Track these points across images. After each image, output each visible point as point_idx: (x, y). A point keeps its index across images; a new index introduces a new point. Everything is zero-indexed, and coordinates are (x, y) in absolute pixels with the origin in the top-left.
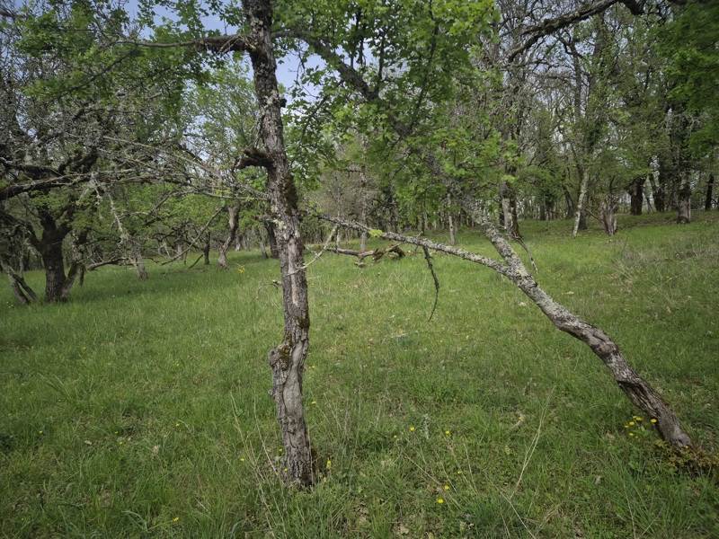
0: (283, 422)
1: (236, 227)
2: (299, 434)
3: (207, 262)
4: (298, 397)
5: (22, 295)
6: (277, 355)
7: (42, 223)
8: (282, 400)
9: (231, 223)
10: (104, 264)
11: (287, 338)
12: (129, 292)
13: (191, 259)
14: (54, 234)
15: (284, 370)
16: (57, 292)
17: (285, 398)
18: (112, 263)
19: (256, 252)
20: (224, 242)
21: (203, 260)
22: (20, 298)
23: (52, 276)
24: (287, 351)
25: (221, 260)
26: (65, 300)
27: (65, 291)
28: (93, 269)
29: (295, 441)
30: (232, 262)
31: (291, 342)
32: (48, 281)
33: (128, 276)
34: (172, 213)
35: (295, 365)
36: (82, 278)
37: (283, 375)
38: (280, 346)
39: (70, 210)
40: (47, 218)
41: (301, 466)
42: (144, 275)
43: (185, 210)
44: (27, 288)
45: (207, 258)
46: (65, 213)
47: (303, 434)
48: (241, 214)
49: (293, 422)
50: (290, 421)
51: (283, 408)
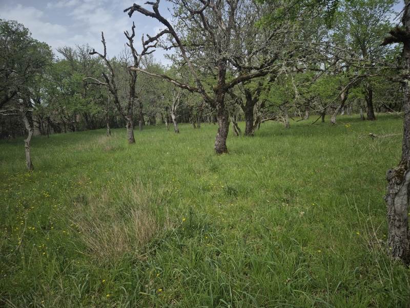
0: (392, 218)
1: (345, 98)
2: (402, 229)
3: (323, 121)
4: (406, 205)
5: (236, 131)
6: (393, 174)
7: (246, 97)
8: (393, 204)
9: (342, 96)
10: (268, 120)
11: (403, 164)
12: (282, 134)
13: (313, 119)
14: (251, 102)
15: (398, 184)
16: (250, 131)
17: (395, 203)
18: (272, 119)
19: (355, 116)
20: (336, 109)
21: (321, 119)
22: (235, 133)
23: (248, 123)
24: (402, 172)
25: (333, 119)
26: (253, 135)
27: (253, 131)
28: (263, 122)
29: (398, 233)
30: (339, 121)
31: (406, 166)
32: (247, 125)
33: (280, 126)
34: (309, 90)
35: (407, 183)
36: (259, 126)
37: (397, 188)
38: (397, 168)
39: (259, 91)
40: (249, 95)
41: (402, 250)
42: (288, 126)
43: (316, 88)
44: (238, 128)
45: (323, 118)
46: (256, 92)
47: (406, 230)
48: (350, 90)
49: (399, 220)
50: (397, 218)
51: (393, 209)
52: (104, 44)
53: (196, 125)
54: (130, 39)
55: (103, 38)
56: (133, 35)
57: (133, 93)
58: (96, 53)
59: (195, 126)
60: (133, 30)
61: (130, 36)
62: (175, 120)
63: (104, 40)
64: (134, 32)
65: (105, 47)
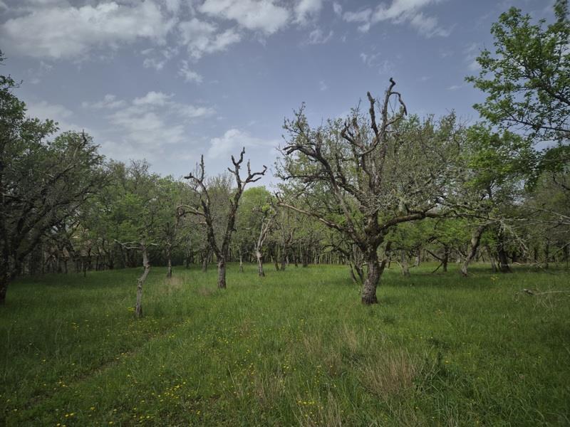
21: (442, 268)
25: (464, 269)
45: (445, 266)
52: (203, 168)
53: (280, 266)
54: (237, 165)
55: (202, 161)
56: (241, 161)
57: (231, 226)
58: (192, 177)
59: (277, 268)
60: (242, 155)
61: (236, 161)
62: (260, 259)
63: (203, 163)
64: (242, 158)
65: (203, 171)
